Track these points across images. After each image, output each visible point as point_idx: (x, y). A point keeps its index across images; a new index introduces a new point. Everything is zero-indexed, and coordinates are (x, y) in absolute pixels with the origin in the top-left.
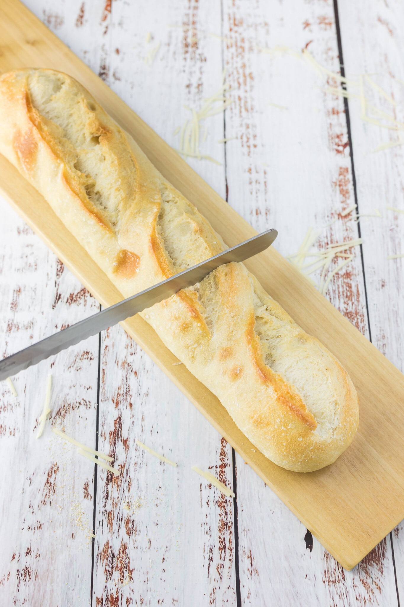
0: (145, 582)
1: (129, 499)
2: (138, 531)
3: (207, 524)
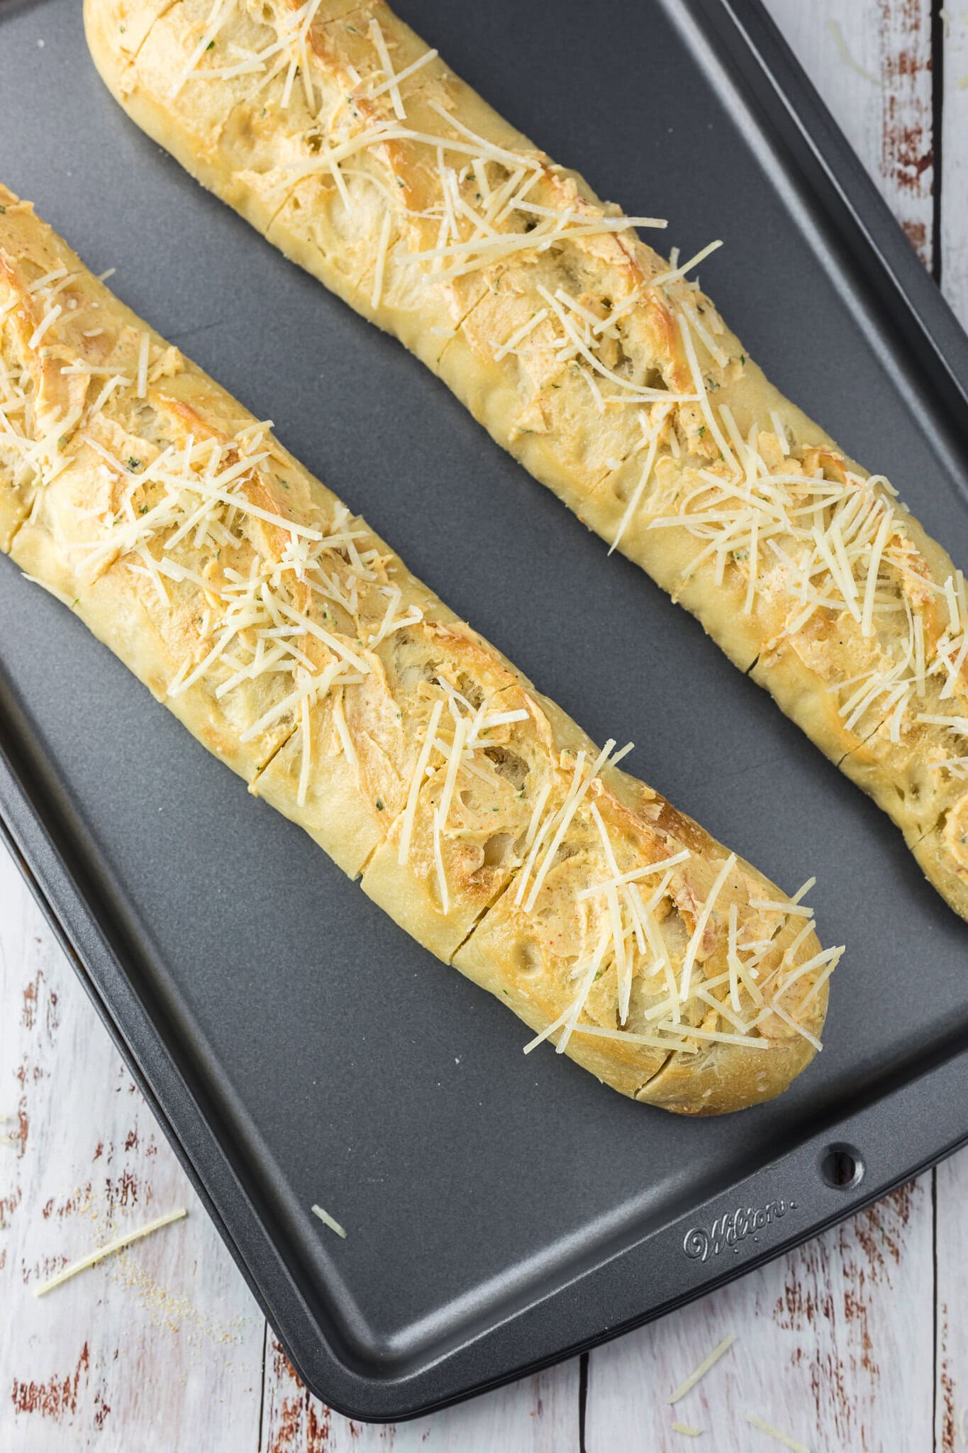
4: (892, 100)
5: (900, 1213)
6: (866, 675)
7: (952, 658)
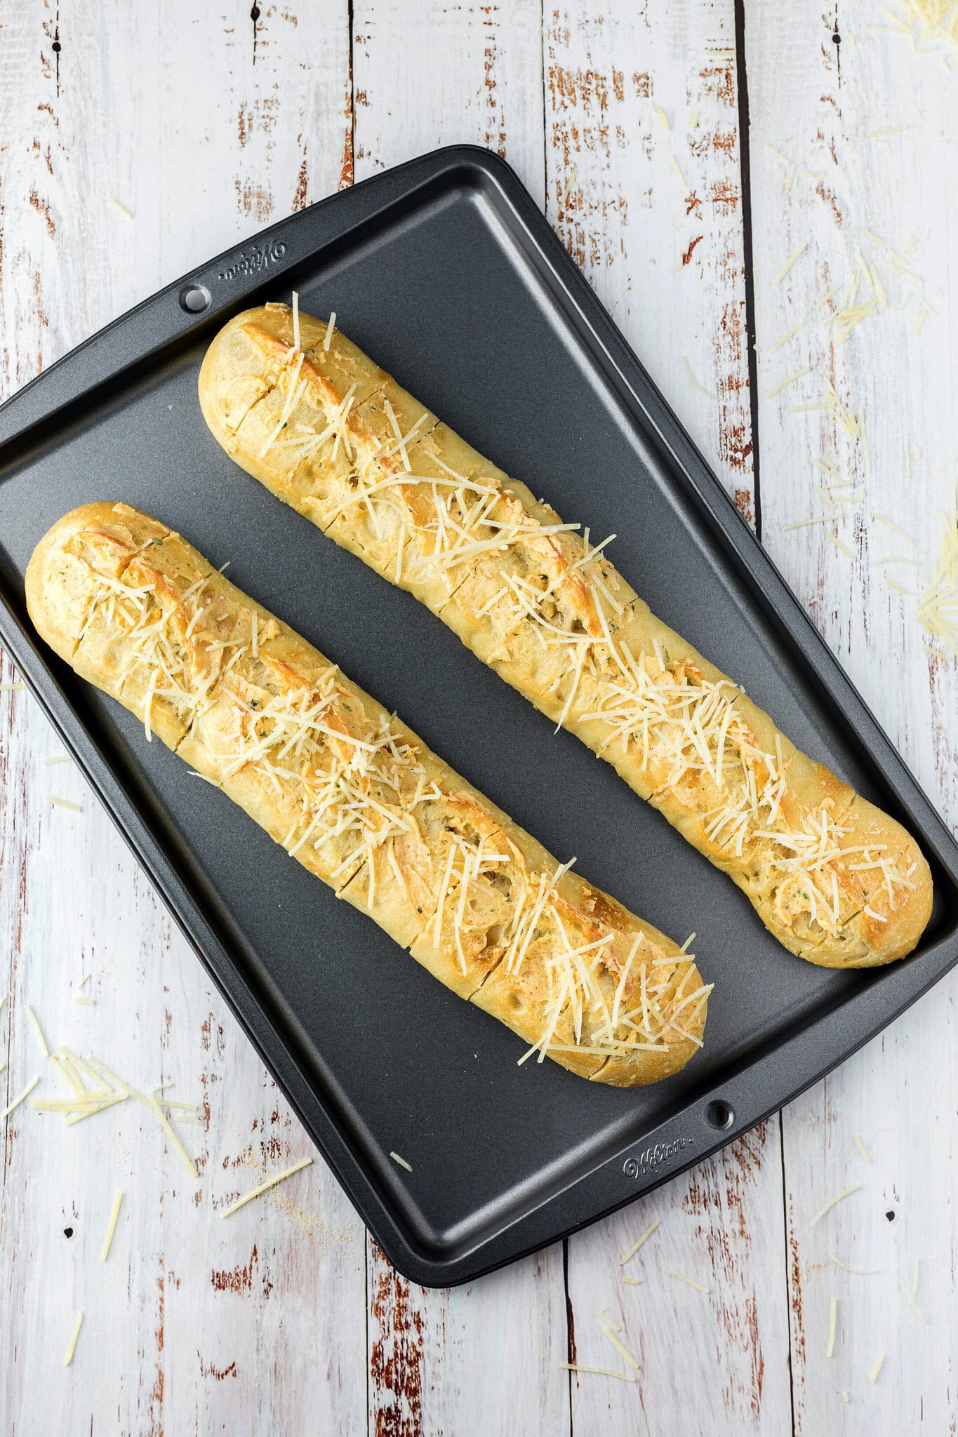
4: (725, 407)
5: (760, 1137)
6: (720, 808)
7: (774, 797)
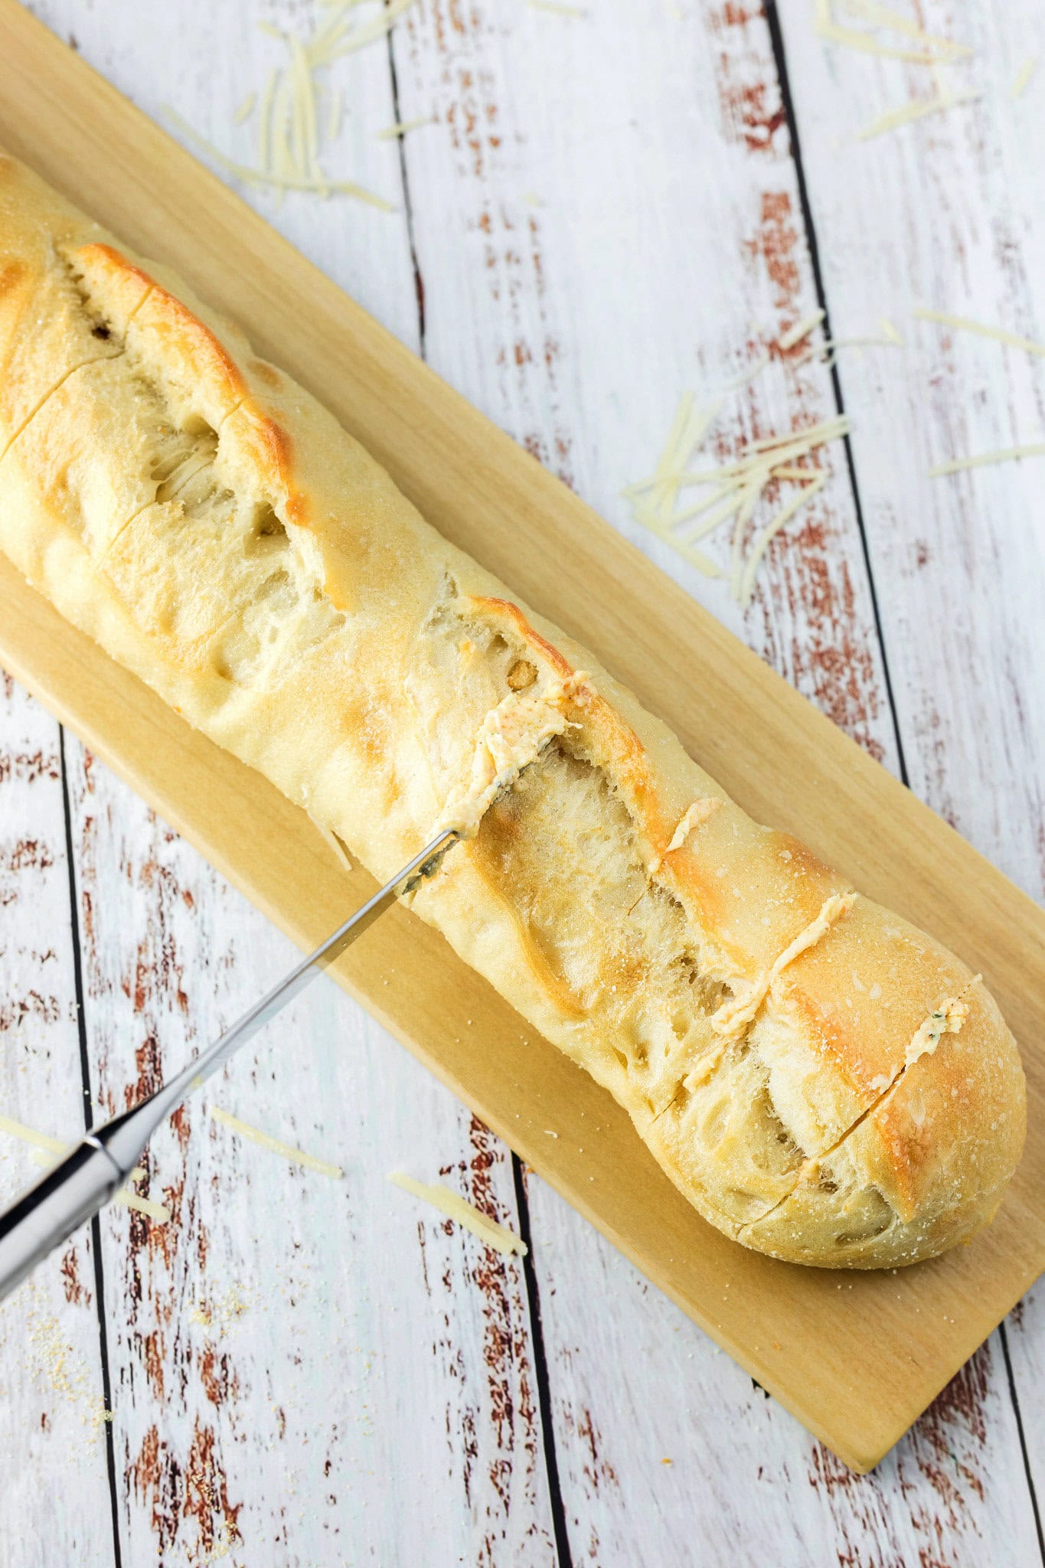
0: (278, 1539)
1: (204, 1292)
2: (242, 1387)
3: (449, 1343)
5: (974, 1431)
